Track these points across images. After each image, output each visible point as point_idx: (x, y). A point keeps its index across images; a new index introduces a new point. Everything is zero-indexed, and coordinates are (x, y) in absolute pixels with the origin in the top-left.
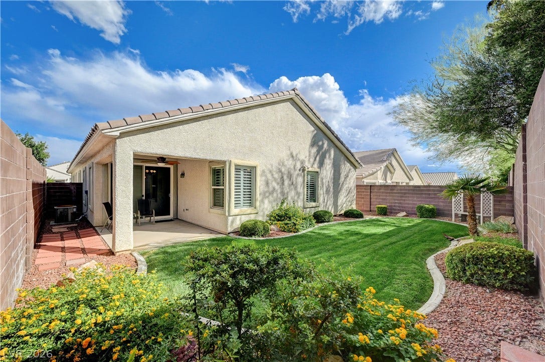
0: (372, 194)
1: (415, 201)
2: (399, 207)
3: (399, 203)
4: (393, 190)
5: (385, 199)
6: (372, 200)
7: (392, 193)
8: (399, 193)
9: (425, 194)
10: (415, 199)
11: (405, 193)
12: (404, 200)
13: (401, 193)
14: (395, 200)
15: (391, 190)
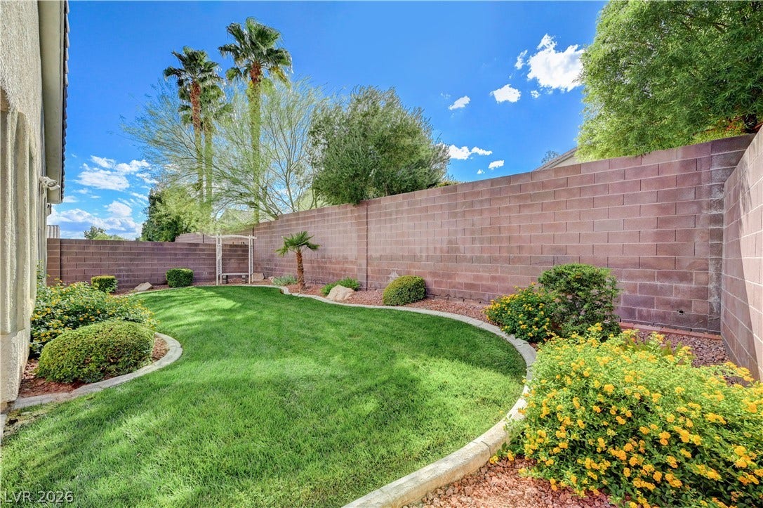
0: (63, 258)
1: (155, 265)
2: (128, 276)
3: (127, 271)
4: (116, 248)
5: (98, 266)
6: (64, 269)
7: (113, 254)
8: (128, 254)
9: (170, 254)
10: (156, 262)
11: (139, 254)
12: (138, 265)
13: (132, 254)
14: (119, 265)
15: (112, 248)
